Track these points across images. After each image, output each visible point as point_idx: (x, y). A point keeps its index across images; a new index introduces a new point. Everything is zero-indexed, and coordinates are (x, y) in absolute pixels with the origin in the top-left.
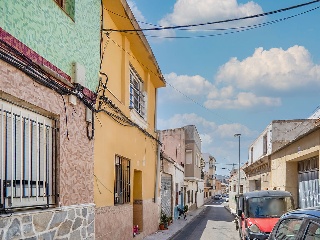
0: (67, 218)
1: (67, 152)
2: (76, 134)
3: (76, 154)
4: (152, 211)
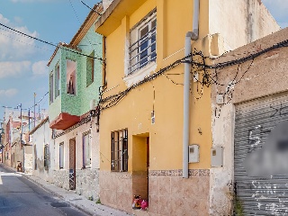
4: (179, 191)
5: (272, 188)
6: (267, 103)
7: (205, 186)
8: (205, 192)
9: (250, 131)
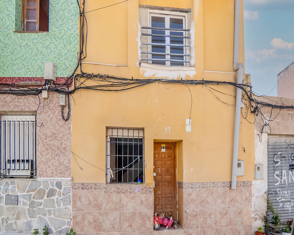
0: (41, 187)
1: (43, 136)
2: (51, 120)
3: (51, 136)
4: (223, 202)
5: (288, 193)
6: (283, 139)
7: (248, 195)
8: (248, 200)
9: (275, 155)
